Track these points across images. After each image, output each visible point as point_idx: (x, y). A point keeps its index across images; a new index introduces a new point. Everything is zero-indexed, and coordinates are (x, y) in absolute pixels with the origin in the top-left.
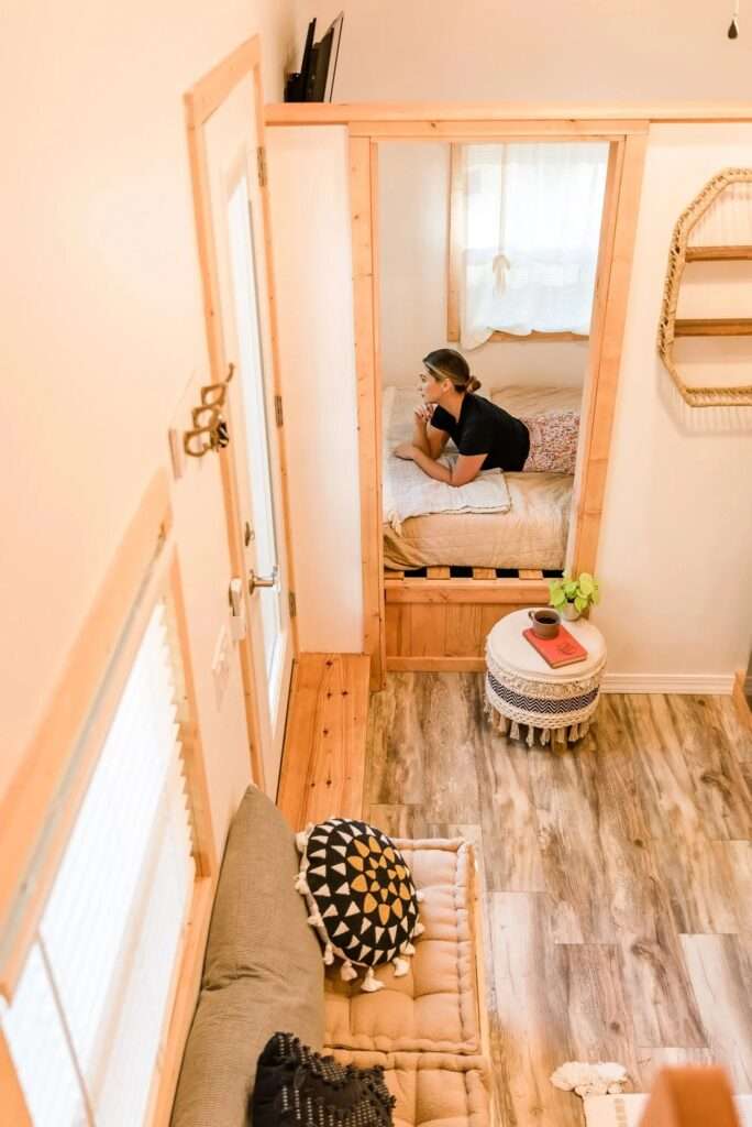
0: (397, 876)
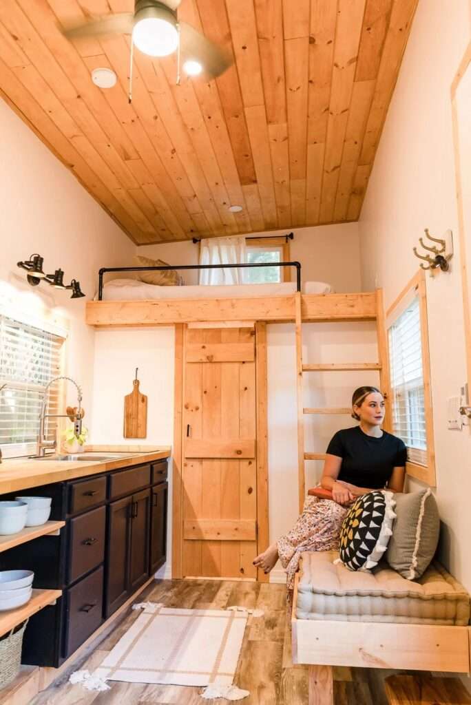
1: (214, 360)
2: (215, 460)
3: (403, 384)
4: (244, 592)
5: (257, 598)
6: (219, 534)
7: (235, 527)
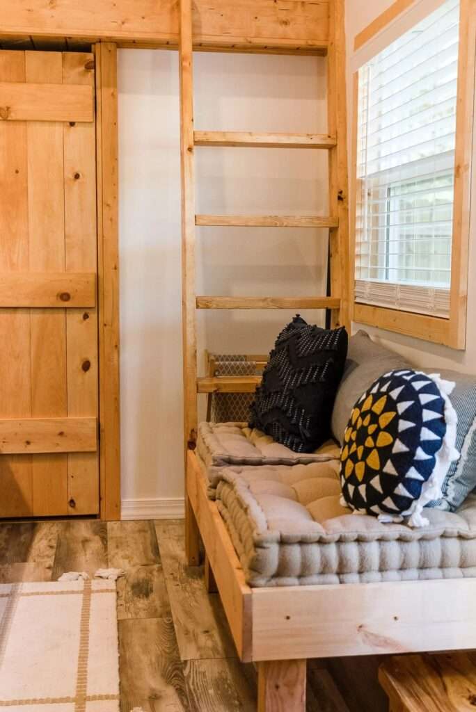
0: (353, 431)
1: (13, 116)
2: (20, 311)
3: (379, 173)
4: (81, 539)
5: (106, 547)
6: (28, 443)
7: (58, 432)
